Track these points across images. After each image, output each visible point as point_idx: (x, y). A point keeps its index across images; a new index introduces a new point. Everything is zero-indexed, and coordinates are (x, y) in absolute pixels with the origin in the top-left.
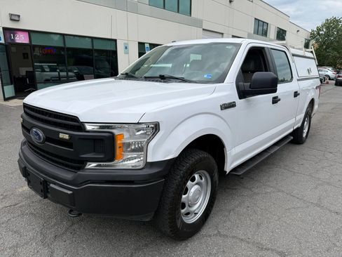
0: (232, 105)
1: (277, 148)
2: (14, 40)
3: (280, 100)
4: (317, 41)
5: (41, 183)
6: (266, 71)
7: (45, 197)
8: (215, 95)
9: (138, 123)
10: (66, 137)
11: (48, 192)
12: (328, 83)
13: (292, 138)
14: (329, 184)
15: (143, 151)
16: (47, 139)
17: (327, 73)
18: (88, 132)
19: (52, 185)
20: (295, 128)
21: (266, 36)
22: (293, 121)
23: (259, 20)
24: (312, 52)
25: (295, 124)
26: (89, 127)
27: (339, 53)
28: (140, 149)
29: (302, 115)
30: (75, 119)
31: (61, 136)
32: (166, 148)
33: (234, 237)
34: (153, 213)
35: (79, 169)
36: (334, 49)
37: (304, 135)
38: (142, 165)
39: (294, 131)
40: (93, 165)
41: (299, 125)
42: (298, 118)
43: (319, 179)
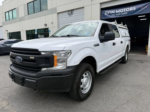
0: (98, 45)
1: (116, 64)
3: (115, 44)
5: (21, 79)
6: (109, 31)
7: (23, 85)
8: (91, 41)
9: (63, 51)
10: (33, 58)
11: (24, 83)
13: (121, 60)
15: (65, 62)
16: (24, 60)
18: (43, 55)
19: (26, 79)
20: (122, 56)
22: (121, 53)
24: (126, 27)
25: (122, 55)
26: (43, 53)
28: (64, 61)
29: (125, 51)
30: (37, 50)
31: (31, 58)
32: (74, 61)
34: (70, 88)
35: (38, 71)
37: (126, 60)
38: (65, 67)
39: (122, 57)
40: (45, 69)
41: (124, 55)
42: (123, 52)
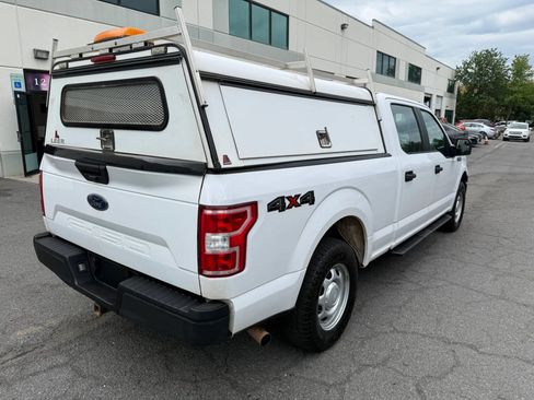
2: (38, 87)
4: (465, 82)
12: (486, 143)
14: (510, 275)
17: (482, 129)
21: (394, 76)
23: (383, 54)
27: (497, 99)
33: (413, 333)
36: (490, 94)
43: (497, 269)
